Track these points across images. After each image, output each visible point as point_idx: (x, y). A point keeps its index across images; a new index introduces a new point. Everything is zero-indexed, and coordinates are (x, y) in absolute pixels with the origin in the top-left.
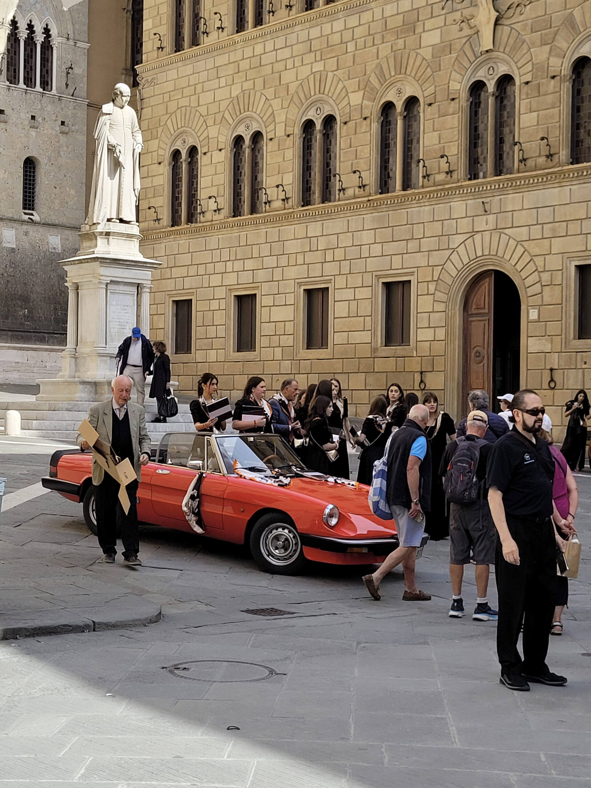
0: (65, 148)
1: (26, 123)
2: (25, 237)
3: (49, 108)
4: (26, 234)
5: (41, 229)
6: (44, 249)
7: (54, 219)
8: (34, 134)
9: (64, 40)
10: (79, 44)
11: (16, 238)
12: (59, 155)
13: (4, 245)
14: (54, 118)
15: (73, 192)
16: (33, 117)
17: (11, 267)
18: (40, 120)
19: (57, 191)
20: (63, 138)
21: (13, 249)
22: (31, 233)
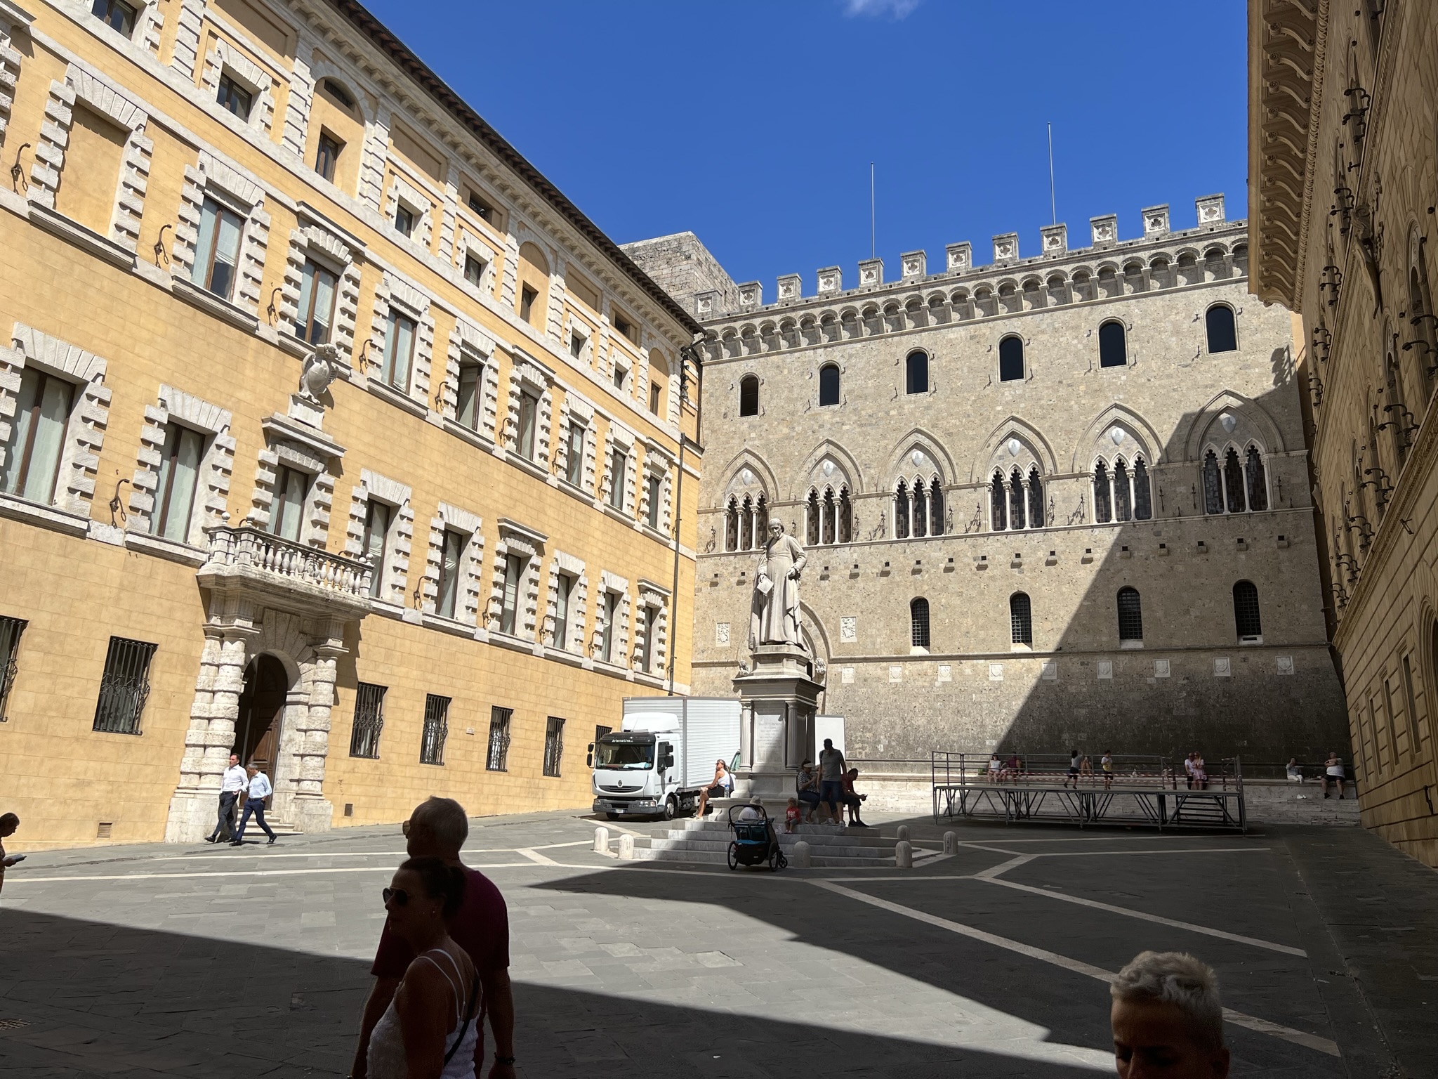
0: (1287, 564)
1: (1231, 548)
2: (1243, 664)
3: (1261, 526)
4: (1245, 660)
5: (1266, 653)
6: (1270, 673)
7: (1282, 639)
8: (1243, 557)
9: (1272, 455)
10: (1292, 453)
11: (1231, 666)
12: (1280, 571)
13: (1216, 675)
14: (1268, 535)
15: (1305, 607)
16: (1240, 541)
17: (1224, 696)
18: (1249, 541)
19: (1283, 609)
20: (1283, 555)
21: (1227, 677)
22: (1251, 658)
